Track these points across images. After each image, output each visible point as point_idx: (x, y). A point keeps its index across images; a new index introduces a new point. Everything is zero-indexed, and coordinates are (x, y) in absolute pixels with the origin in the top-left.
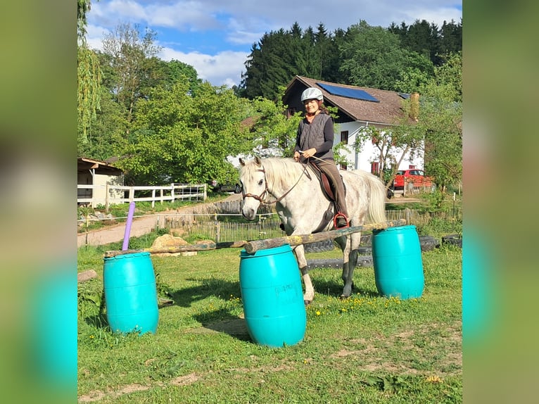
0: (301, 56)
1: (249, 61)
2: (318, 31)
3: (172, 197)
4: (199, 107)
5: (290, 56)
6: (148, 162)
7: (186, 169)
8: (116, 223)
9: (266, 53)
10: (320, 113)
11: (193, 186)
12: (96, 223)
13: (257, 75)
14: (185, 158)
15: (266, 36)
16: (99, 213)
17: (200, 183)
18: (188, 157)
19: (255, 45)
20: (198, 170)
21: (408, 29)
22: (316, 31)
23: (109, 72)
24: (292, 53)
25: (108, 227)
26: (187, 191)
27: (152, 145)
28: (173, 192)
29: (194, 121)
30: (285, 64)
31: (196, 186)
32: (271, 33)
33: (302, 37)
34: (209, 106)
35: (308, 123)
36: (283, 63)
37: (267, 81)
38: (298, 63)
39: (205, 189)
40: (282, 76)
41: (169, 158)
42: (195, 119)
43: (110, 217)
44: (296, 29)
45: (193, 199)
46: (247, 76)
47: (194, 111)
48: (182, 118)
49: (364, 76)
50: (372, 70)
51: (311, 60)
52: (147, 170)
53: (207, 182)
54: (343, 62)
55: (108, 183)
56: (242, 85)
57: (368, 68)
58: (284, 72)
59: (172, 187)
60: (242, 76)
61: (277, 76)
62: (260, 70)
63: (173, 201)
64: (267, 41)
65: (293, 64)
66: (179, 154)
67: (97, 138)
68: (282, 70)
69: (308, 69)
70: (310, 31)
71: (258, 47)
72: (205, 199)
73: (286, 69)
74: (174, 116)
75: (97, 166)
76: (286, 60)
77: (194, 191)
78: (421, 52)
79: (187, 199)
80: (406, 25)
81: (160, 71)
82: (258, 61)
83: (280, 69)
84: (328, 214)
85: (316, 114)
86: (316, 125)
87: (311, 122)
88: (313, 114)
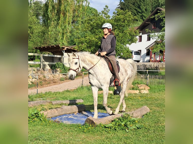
0: (143, 4)
1: (119, 7)
5: (138, 4)
9: (126, 4)
10: (110, 34)
24: (139, 3)
30: (136, 8)
35: (105, 39)
36: (134, 7)
38: (141, 7)
40: (134, 13)
51: (147, 6)
65: (139, 8)
68: (135, 10)
69: (146, 10)
73: (136, 10)
75: (66, 49)
76: (136, 6)
82: (123, 7)
83: (133, 10)
84: (111, 80)
85: (108, 35)
86: (108, 39)
87: (106, 38)
88: (106, 35)
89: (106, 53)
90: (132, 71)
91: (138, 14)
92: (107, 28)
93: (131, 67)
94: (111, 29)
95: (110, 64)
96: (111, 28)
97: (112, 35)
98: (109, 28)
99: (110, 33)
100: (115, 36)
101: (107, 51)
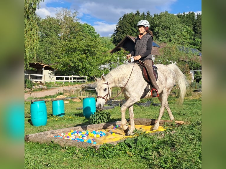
1: (118, 25)
2: (147, 14)
3: (72, 80)
4: (86, 46)
5: (134, 24)
6: (64, 66)
7: (79, 70)
8: (46, 89)
9: (124, 22)
10: (146, 34)
11: (81, 77)
12: (39, 89)
13: (120, 31)
14: (79, 66)
15: (125, 15)
16: (41, 85)
17: (84, 75)
18: (80, 65)
19: (121, 19)
20: (84, 71)
21: (186, 15)
22: (146, 14)
23: (57, 27)
25: (43, 91)
26: (78, 78)
27: (66, 59)
28: (72, 79)
29: (84, 51)
30: (132, 27)
31: (83, 77)
32: (128, 14)
33: (140, 16)
34: (90, 46)
35: (139, 39)
36: (131, 27)
37: (124, 34)
39: (86, 78)
40: (130, 32)
41: (73, 65)
42: (84, 50)
43: (45, 87)
44: (138, 13)
45: (81, 82)
46: (116, 31)
47: (83, 47)
48: (79, 50)
49: (164, 34)
50: (167, 32)
52: (63, 69)
53: (87, 75)
54: (156, 28)
55: (49, 73)
56: (114, 35)
57: (166, 31)
58: (131, 31)
59: (72, 77)
60: (114, 31)
61: (128, 32)
62: (122, 29)
63: (72, 82)
64: (125, 17)
66: (76, 64)
67: (50, 54)
68: (130, 30)
70: (144, 14)
71: (122, 20)
72: (86, 82)
73: (132, 29)
74: (76, 48)
75: (45, 67)
77: (82, 78)
78: (189, 26)
79: (79, 81)
80: (185, 13)
81: (79, 28)
82: (121, 25)
83: (129, 29)
84: (146, 90)
85: (144, 34)
86: (143, 40)
87: (141, 38)
88: (142, 34)
89: (141, 57)
90: (174, 79)
91: (133, 34)
92: (143, 26)
93: (173, 74)
94: (148, 28)
95: (145, 70)
96: (149, 26)
97: (149, 35)
98: (145, 26)
99: (146, 32)
100: (152, 37)
101: (142, 55)
